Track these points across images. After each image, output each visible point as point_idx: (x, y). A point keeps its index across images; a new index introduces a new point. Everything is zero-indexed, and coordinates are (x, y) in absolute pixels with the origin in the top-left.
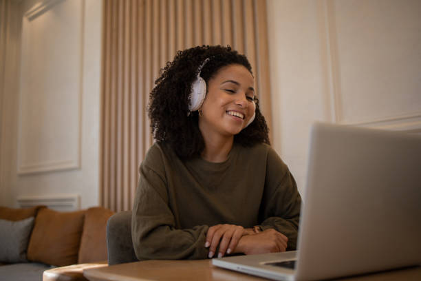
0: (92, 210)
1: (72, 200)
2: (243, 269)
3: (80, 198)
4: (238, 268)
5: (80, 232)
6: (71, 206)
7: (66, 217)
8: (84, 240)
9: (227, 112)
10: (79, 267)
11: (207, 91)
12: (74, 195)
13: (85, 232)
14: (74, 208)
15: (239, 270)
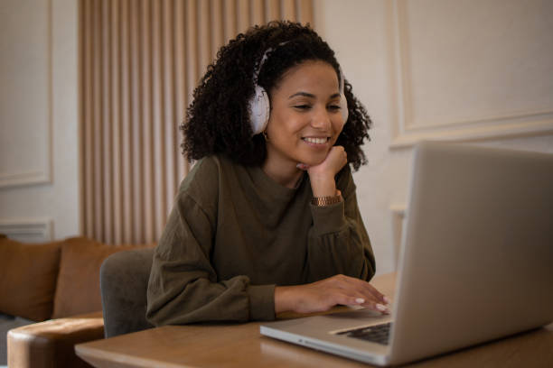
0: (71, 242)
1: (42, 226)
2: (307, 342)
3: (52, 224)
4: (301, 341)
5: (55, 272)
6: (40, 234)
7: (35, 250)
8: (61, 283)
9: (303, 138)
10: (58, 324)
11: (271, 108)
12: (45, 219)
13: (63, 271)
14: (44, 237)
15: (303, 344)
